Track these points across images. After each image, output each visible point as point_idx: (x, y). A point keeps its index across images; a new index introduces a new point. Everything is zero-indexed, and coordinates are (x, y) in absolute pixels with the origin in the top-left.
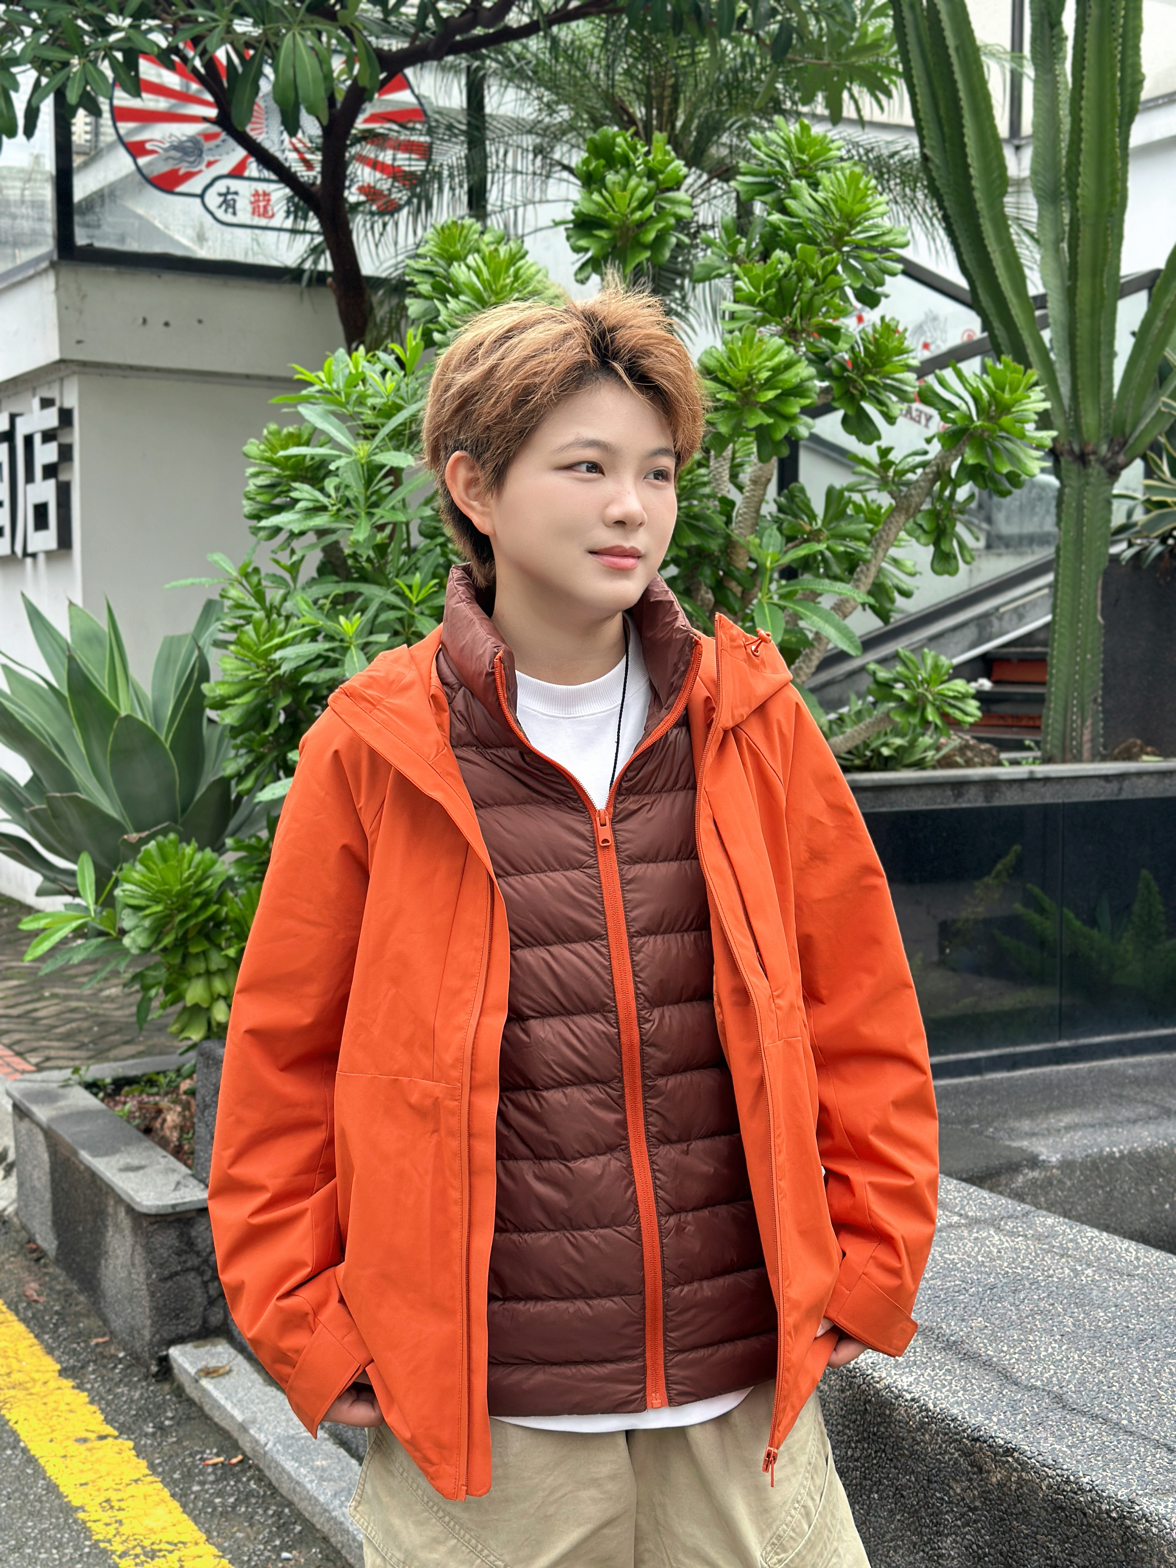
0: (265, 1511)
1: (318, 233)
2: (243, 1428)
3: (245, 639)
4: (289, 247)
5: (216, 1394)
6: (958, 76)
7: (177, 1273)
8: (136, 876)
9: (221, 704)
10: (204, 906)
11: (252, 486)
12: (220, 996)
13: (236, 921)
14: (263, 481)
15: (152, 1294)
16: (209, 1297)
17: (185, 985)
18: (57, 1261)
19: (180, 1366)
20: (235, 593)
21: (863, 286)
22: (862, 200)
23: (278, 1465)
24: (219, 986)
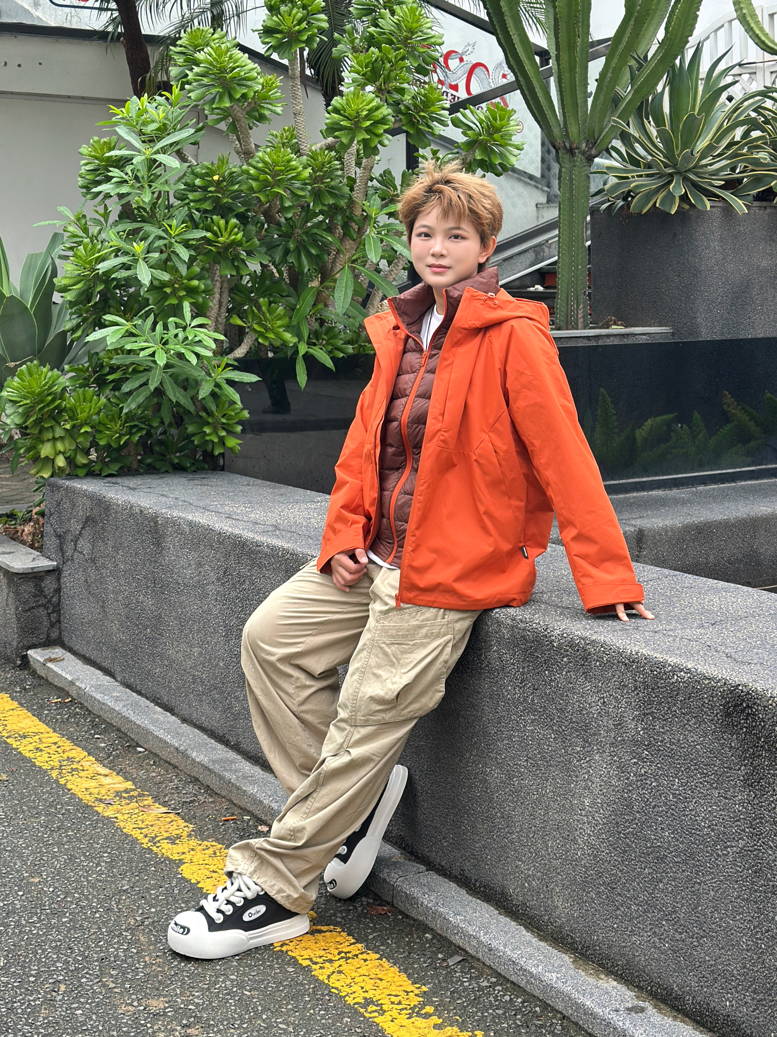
0: (85, 720)
2: (72, 683)
3: (79, 253)
4: (98, 18)
5: (56, 669)
7: (33, 608)
8: (15, 384)
9: (64, 289)
10: (53, 401)
11: (83, 170)
12: (60, 452)
13: (71, 409)
14: (89, 167)
15: (19, 619)
16: (51, 622)
17: (40, 446)
19: (34, 659)
20: (72, 229)
21: (419, 65)
22: (418, 21)
23: (92, 697)
24: (60, 446)
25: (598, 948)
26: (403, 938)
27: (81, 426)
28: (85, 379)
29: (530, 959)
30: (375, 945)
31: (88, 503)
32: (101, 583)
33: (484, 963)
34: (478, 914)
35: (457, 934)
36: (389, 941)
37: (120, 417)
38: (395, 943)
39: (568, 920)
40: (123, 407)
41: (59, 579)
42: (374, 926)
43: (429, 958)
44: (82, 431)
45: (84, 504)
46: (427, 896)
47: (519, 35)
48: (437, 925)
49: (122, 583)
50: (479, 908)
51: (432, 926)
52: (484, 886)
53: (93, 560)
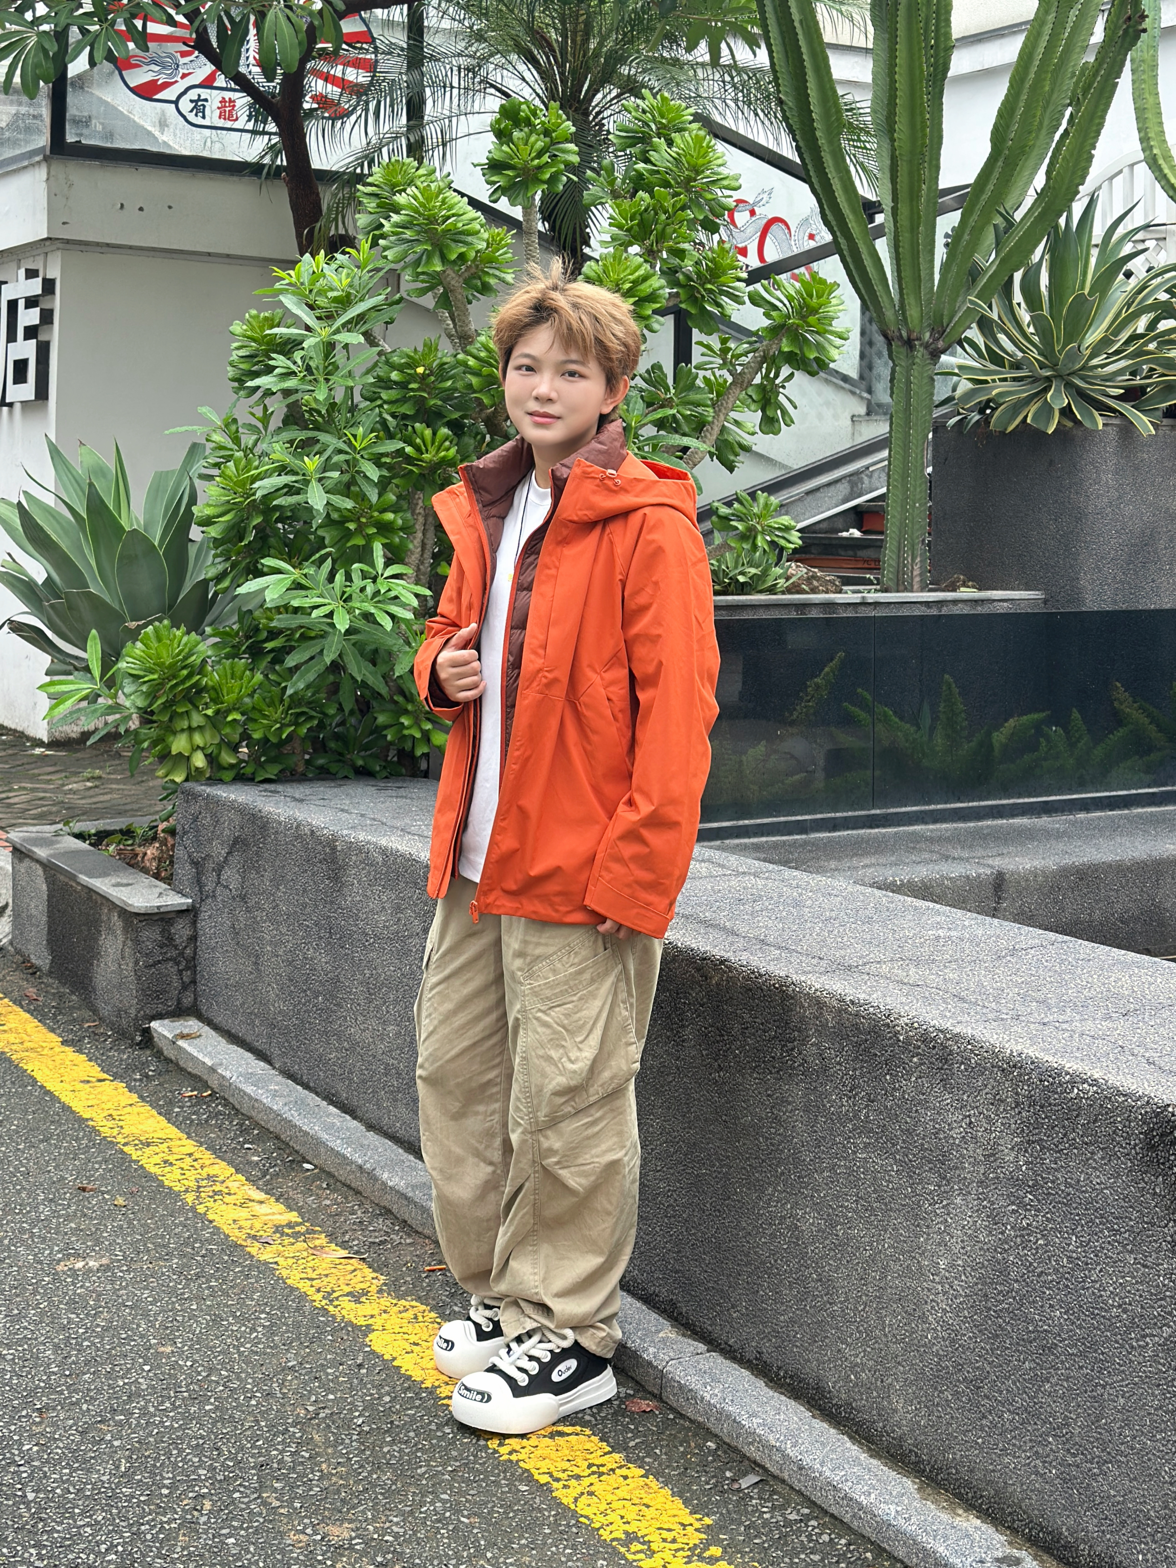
0: (231, 1122)
1: (275, 134)
2: (212, 1070)
3: (228, 472)
4: (250, 144)
5: (189, 1049)
6: (802, 43)
7: (159, 962)
8: (137, 652)
9: (207, 522)
10: (189, 676)
11: (234, 357)
12: (198, 747)
13: (213, 688)
14: (244, 352)
15: (139, 978)
16: (183, 983)
17: (171, 739)
18: (50, 973)
19: (160, 1034)
20: (217, 437)
21: (706, 217)
22: (704, 156)
23: (240, 1090)
24: (198, 739)
25: (954, 1471)
26: (676, 1447)
27: (228, 712)
28: (233, 647)
29: (858, 1483)
30: (638, 1456)
31: (237, 820)
32: (254, 931)
33: (792, 1488)
34: (782, 1417)
35: (752, 1443)
36: (658, 1451)
37: (282, 701)
38: (666, 1454)
39: (912, 1430)
40: (286, 687)
41: (194, 923)
42: (636, 1428)
43: (713, 1477)
44: (229, 718)
45: (231, 820)
46: (709, 1388)
47: (841, 179)
48: (724, 1430)
49: (284, 930)
50: (783, 1408)
51: (717, 1431)
52: (791, 1377)
53: (243, 898)
